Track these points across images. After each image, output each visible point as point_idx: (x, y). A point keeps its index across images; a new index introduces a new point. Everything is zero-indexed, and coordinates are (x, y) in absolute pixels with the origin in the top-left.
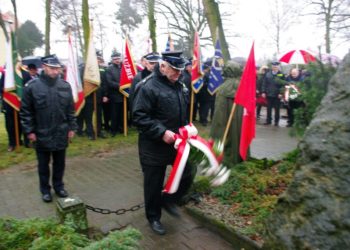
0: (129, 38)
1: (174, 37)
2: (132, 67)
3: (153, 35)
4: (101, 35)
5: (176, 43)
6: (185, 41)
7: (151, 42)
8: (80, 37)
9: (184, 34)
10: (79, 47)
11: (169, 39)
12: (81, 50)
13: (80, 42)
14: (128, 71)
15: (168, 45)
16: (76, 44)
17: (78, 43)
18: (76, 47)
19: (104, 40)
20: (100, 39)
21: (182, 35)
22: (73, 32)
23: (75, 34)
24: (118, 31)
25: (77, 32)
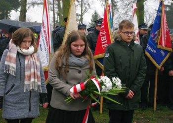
0: (114, 4)
2: (108, 35)
5: (168, 9)
7: (135, 7)
12: (59, 14)
13: (59, 5)
14: (103, 39)
15: (159, 11)
16: (54, 7)
17: (56, 6)
18: (54, 10)
19: (85, 4)
20: (80, 3)
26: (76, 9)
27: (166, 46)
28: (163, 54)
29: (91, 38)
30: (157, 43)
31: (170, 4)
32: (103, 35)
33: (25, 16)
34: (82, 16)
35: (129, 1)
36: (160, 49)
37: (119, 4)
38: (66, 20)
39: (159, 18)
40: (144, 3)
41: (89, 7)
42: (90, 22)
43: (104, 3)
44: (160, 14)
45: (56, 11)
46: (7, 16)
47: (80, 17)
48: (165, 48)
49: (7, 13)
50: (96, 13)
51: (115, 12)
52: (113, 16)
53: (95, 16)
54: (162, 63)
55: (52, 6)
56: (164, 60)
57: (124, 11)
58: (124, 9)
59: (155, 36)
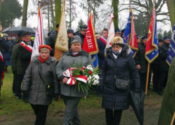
0: (95, 14)
2: (93, 38)
3: (116, 10)
4: (70, 9)
5: (136, 18)
7: (112, 16)
8: (52, 11)
9: (144, 10)
11: (131, 14)
12: (52, 22)
13: (52, 14)
14: (89, 41)
15: (130, 19)
16: (48, 16)
17: (50, 15)
18: (48, 19)
19: (73, 14)
20: (69, 13)
21: (142, 11)
22: (47, 6)
23: (48, 8)
24: (85, 6)
25: (50, 6)
26: (65, 18)
27: (135, 47)
31: (138, 14)
32: (89, 38)
33: (26, 23)
34: (70, 23)
35: (107, 12)
37: (99, 14)
38: (58, 26)
39: (129, 25)
40: (118, 14)
41: (76, 16)
42: (77, 28)
43: (88, 13)
44: (130, 22)
45: (50, 19)
46: (12, 23)
48: (133, 48)
49: (12, 21)
50: (81, 21)
51: (96, 20)
52: (95, 23)
53: (81, 23)
55: (47, 15)
57: (103, 20)
58: (103, 17)
59: (127, 38)
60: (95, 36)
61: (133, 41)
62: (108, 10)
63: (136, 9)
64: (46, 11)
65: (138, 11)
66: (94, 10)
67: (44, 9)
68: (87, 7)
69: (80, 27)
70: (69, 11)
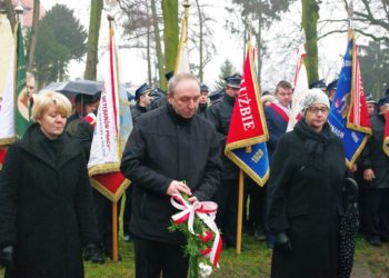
0: (261, 46)
1: (361, 40)
3: (311, 35)
4: (201, 35)
5: (363, 53)
6: (383, 47)
8: (157, 40)
10: (154, 58)
11: (351, 44)
12: (158, 66)
13: (158, 48)
14: (246, 111)
15: (348, 58)
16: (148, 52)
17: (153, 51)
18: (149, 59)
19: (207, 46)
20: (198, 44)
21: (377, 36)
22: (144, 30)
23: (148, 33)
24: (235, 27)
25: (152, 28)
26: (187, 58)
27: (361, 124)
28: (356, 139)
29: (217, 111)
30: (346, 119)
31: (367, 44)
32: (245, 105)
33: (95, 71)
34: (201, 68)
35: (291, 40)
36: (351, 130)
39: (347, 71)
40: (318, 43)
41: (215, 51)
42: (218, 80)
43: (243, 43)
44: (348, 63)
45: (152, 61)
46: (62, 72)
47: (198, 71)
48: (359, 128)
49: (62, 65)
50: (227, 63)
52: (260, 68)
53: (227, 68)
54: (354, 157)
55: (145, 51)
56: (358, 151)
59: (341, 104)
60: (260, 99)
61: (357, 111)
62: (293, 36)
63: (361, 32)
64: (144, 40)
65: (368, 35)
66: (258, 36)
67: (138, 37)
68: (242, 29)
69: (226, 79)
70: (198, 39)
